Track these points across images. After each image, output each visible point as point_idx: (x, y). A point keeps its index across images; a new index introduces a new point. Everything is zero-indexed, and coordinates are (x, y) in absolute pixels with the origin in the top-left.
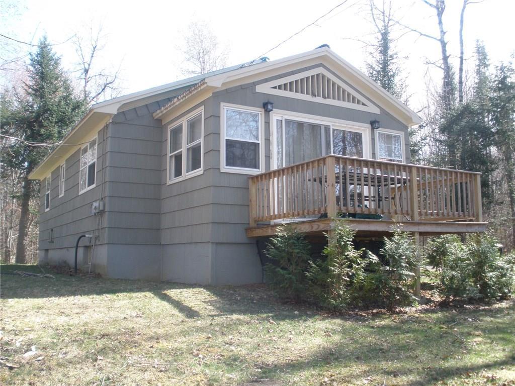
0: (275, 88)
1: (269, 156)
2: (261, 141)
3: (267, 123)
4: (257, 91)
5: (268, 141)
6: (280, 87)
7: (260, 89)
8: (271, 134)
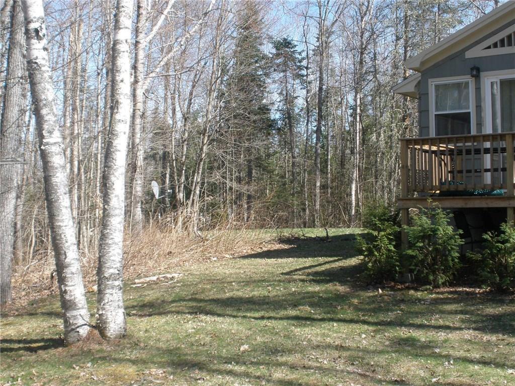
0: (489, 47)
1: (481, 124)
2: (472, 110)
3: (478, 89)
4: (466, 57)
5: (479, 108)
6: (495, 45)
7: (469, 54)
8: (482, 100)
